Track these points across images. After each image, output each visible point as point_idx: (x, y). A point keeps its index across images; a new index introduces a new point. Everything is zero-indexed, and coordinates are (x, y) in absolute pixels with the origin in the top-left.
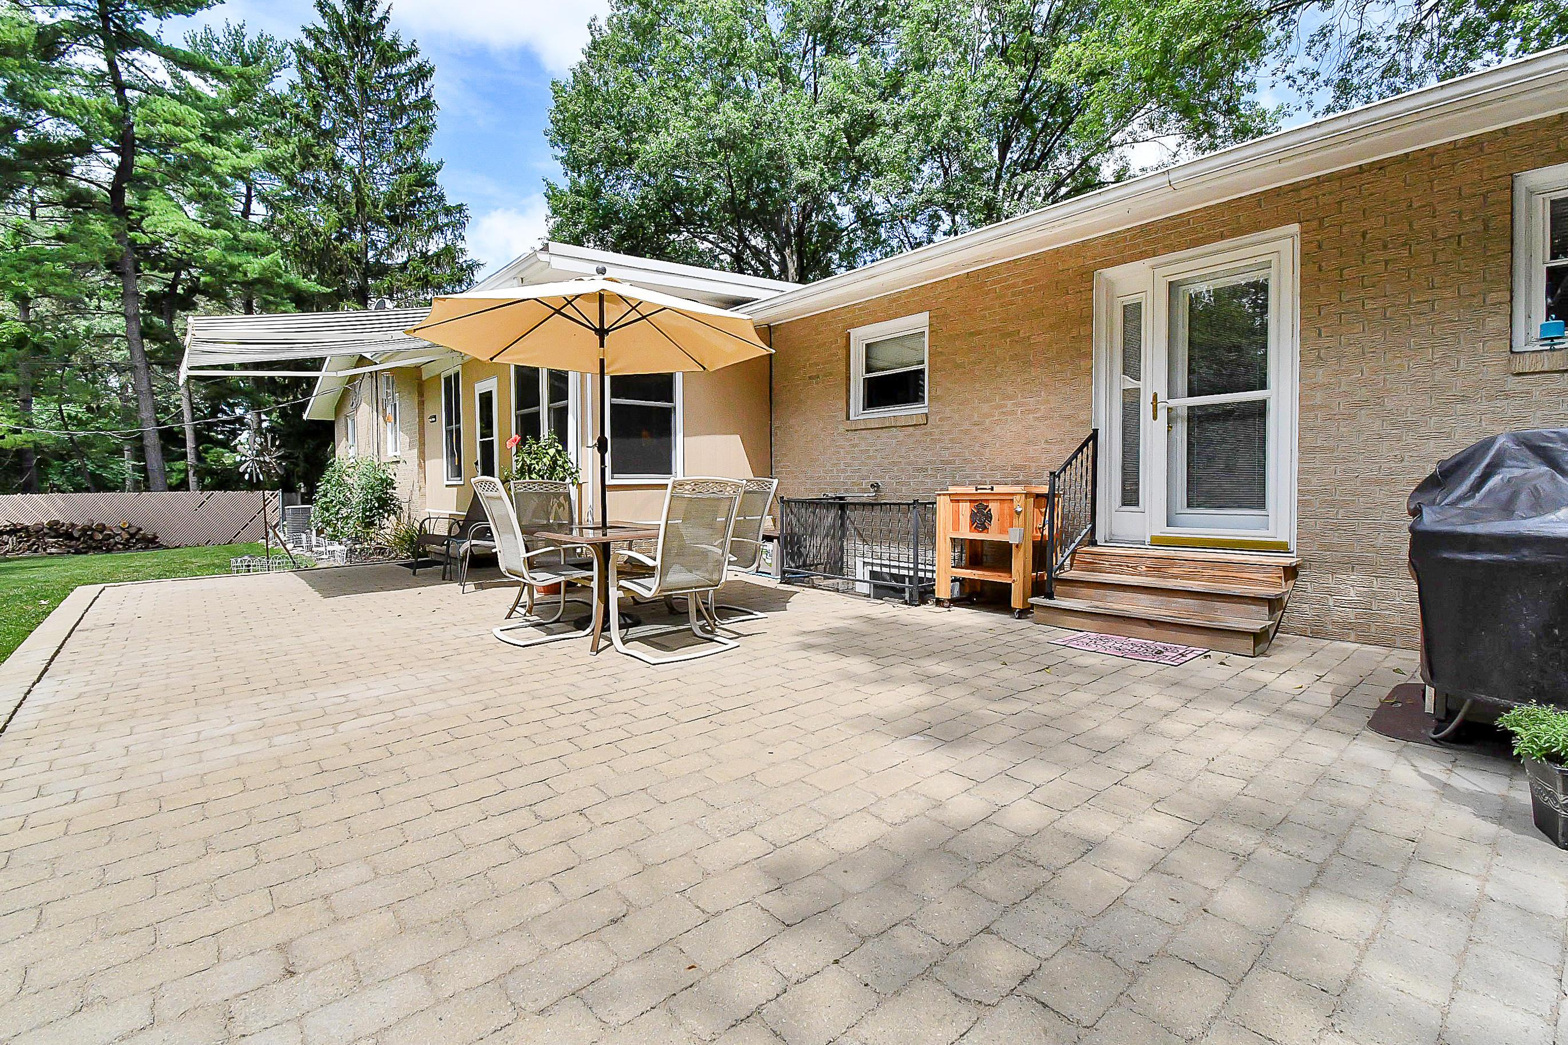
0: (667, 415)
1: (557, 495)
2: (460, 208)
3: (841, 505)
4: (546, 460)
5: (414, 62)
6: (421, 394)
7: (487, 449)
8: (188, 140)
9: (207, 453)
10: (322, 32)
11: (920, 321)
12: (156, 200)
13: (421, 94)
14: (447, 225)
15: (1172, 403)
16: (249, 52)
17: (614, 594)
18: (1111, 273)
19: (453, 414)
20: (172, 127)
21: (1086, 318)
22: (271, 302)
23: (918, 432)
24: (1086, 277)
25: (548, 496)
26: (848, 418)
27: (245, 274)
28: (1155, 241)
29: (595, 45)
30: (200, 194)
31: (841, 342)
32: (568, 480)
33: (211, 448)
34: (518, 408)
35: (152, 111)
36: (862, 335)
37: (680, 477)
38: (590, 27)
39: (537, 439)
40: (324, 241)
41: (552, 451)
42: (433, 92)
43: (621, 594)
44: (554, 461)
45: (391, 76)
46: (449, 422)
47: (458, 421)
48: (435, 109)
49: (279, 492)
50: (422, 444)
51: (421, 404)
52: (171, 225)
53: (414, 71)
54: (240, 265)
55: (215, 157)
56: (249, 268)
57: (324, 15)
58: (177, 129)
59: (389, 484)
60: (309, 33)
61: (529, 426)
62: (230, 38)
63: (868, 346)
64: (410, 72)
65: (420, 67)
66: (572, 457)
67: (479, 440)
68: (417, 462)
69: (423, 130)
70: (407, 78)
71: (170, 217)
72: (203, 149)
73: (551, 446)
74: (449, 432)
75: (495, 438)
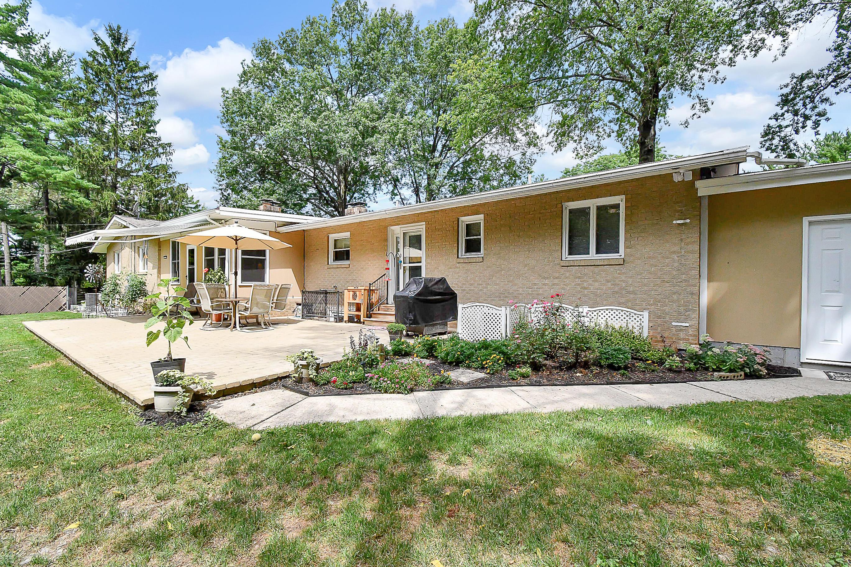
0: (263, 261)
1: (221, 289)
2: (169, 145)
3: (326, 293)
4: (217, 277)
5: (147, 72)
6: (160, 247)
7: (191, 272)
8: (28, 112)
9: (16, 265)
10: (97, 53)
11: (348, 234)
12: (6, 139)
13: (150, 87)
14: (163, 153)
15: (405, 265)
16: (52, 57)
17: (238, 316)
18: (393, 228)
19: (175, 256)
20: (20, 105)
21: (386, 240)
22: (66, 191)
23: (347, 270)
24: (386, 228)
25: (218, 289)
26: (328, 264)
27: (55, 179)
28: (400, 221)
29: (245, 73)
30: (28, 135)
31: (326, 238)
32: (225, 284)
33: (19, 263)
34: (206, 256)
35: (8, 96)
36: (333, 237)
37: (267, 283)
38: (242, 63)
39: (214, 269)
40: (95, 161)
41: (219, 274)
42: (157, 87)
43: (240, 315)
44: (220, 277)
45: (134, 77)
46: (174, 258)
47: (178, 259)
48: (158, 95)
49: (67, 287)
50: (159, 268)
51: (160, 250)
52: (16, 153)
53: (147, 76)
54: (53, 174)
55: (41, 121)
56: (58, 175)
57: (98, 44)
58: (24, 107)
59: (144, 284)
60: (90, 55)
61: (210, 264)
62: (41, 49)
63: (335, 240)
64: (145, 76)
65: (151, 74)
66: (227, 276)
67: (188, 267)
68: (157, 275)
69: (152, 108)
70: (143, 79)
71: (14, 148)
72: (36, 117)
73: (219, 272)
74: (174, 264)
75: (195, 267)
